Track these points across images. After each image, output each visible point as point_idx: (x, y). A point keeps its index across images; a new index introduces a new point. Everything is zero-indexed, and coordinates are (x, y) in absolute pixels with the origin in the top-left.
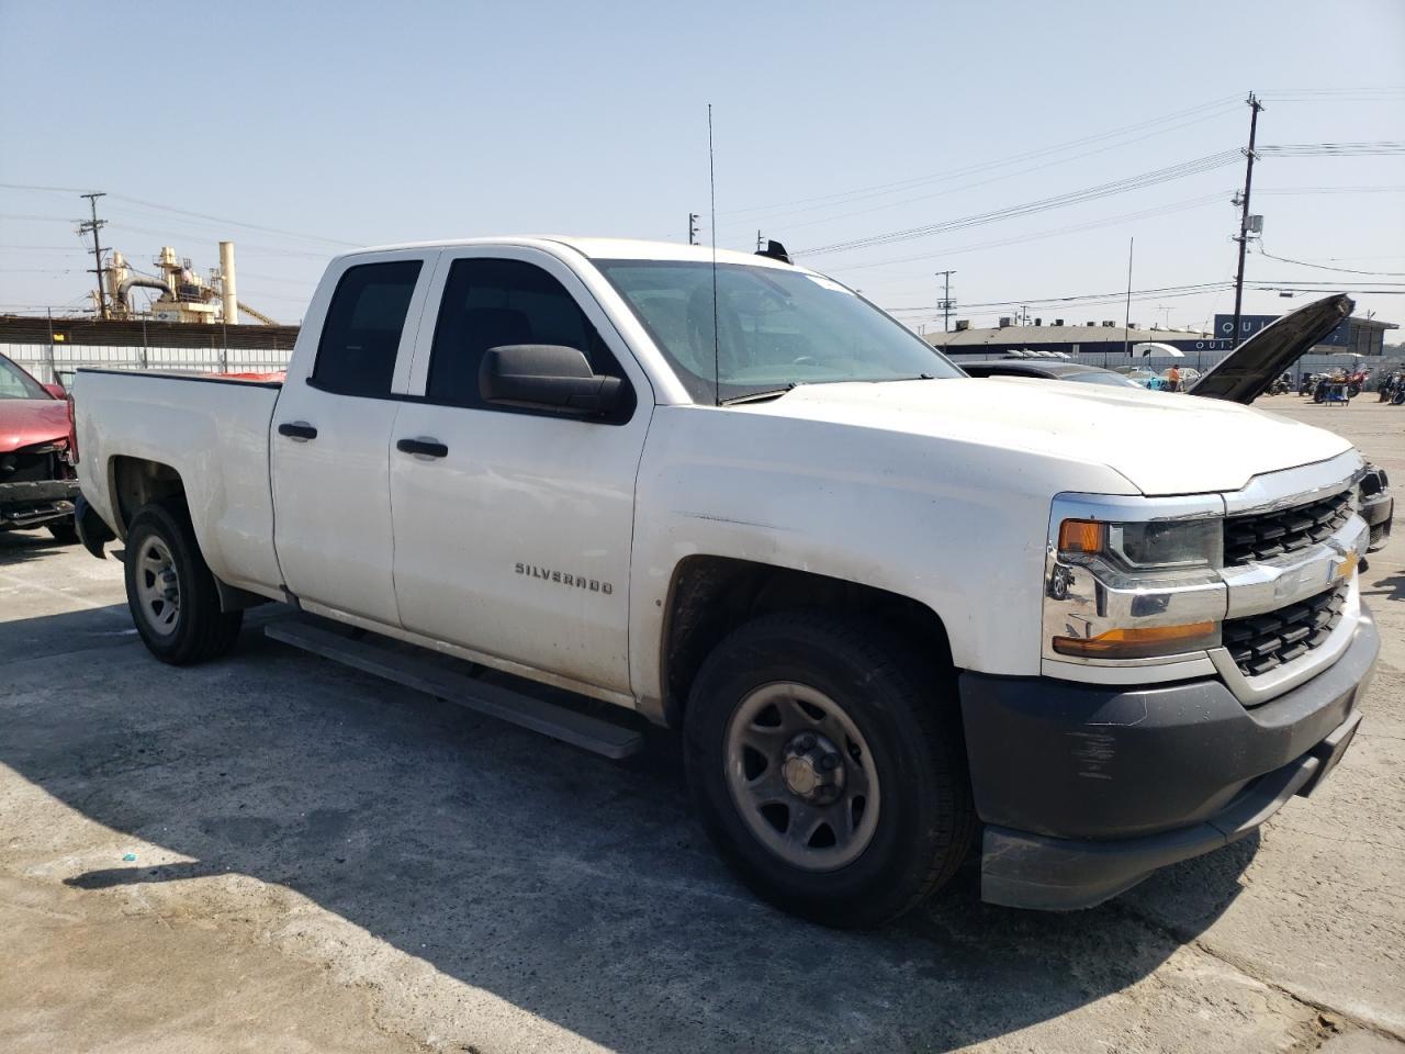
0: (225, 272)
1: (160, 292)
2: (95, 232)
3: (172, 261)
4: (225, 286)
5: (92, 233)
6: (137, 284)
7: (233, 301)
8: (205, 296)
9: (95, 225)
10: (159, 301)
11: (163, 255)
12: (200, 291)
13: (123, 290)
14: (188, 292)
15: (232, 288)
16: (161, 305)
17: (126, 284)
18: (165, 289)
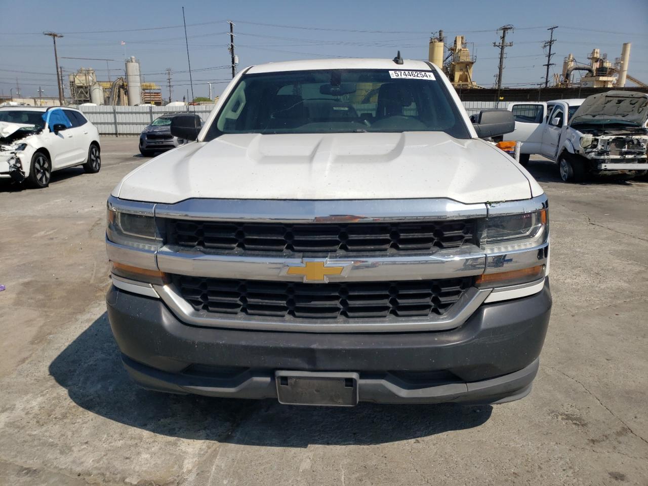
0: (623, 59)
1: (587, 72)
2: (550, 46)
3: (597, 56)
4: (622, 67)
5: (549, 47)
6: (576, 69)
7: (625, 74)
8: (611, 72)
9: (551, 43)
10: (585, 77)
11: (593, 53)
12: (608, 70)
13: (569, 73)
14: (602, 71)
15: (626, 67)
16: (586, 79)
17: (571, 69)
18: (590, 71)
